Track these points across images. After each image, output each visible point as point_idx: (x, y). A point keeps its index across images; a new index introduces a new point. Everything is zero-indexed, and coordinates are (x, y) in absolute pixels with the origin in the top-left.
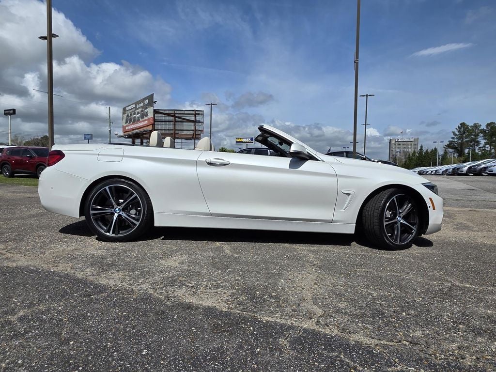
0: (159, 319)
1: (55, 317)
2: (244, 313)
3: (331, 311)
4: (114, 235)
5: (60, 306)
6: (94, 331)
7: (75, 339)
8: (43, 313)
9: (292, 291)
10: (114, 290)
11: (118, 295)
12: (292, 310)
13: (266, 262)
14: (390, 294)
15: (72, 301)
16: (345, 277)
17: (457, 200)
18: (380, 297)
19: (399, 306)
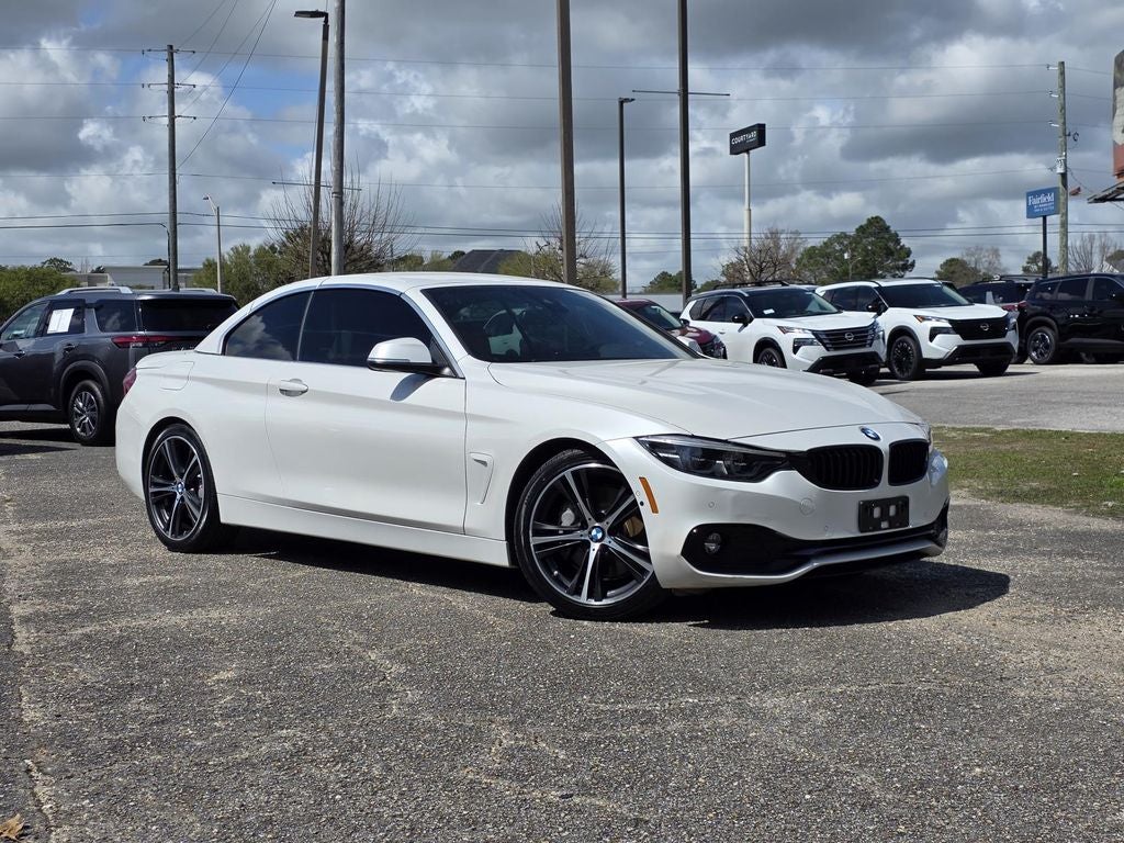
4: (172, 537)
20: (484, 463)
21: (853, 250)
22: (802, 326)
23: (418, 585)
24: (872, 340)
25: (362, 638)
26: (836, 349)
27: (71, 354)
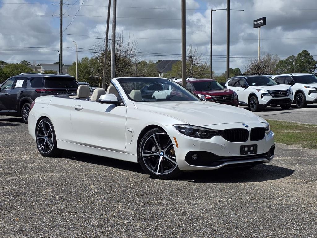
20: (131, 132)
21: (296, 61)
22: (265, 89)
23: (113, 168)
24: (288, 94)
25: (90, 182)
26: (276, 97)
27: (23, 94)
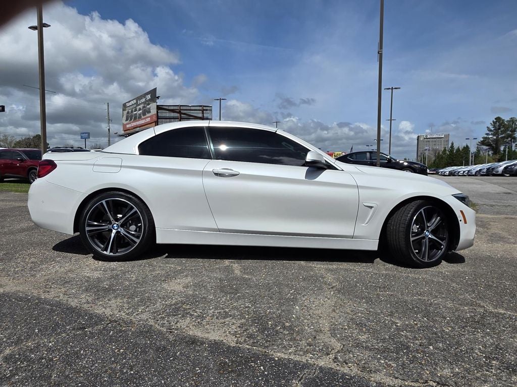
0: (159, 357)
1: (45, 355)
2: (255, 348)
3: (350, 345)
4: (111, 254)
5: (50, 342)
6: (87, 372)
7: (66, 383)
8: (31, 351)
9: (308, 320)
10: (111, 322)
11: (115, 327)
12: (307, 343)
13: (279, 285)
14: (416, 322)
15: (64, 335)
16: (367, 303)
17: (492, 206)
18: (406, 327)
19: (425, 338)
20: (371, 207)
